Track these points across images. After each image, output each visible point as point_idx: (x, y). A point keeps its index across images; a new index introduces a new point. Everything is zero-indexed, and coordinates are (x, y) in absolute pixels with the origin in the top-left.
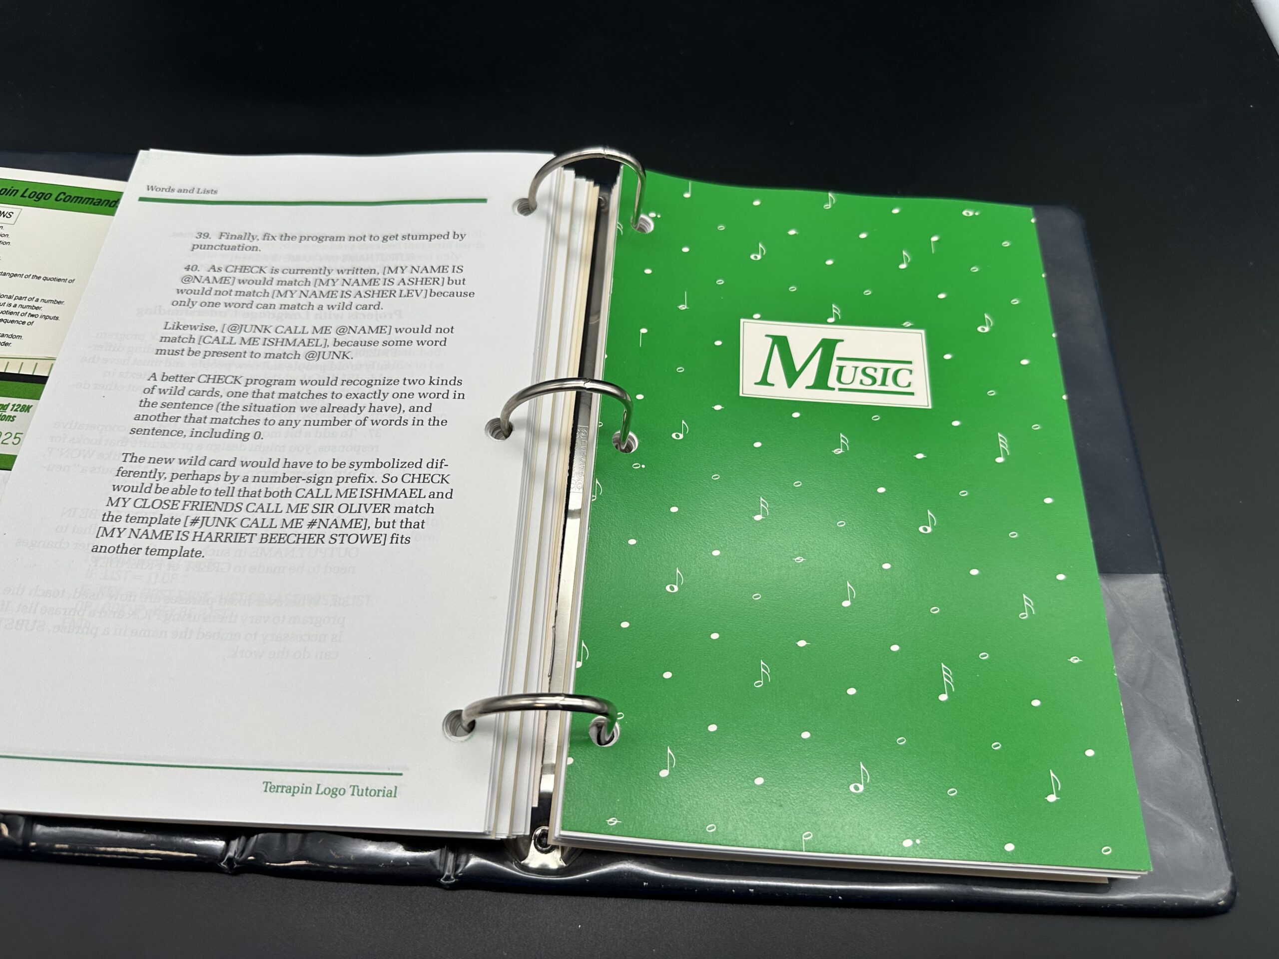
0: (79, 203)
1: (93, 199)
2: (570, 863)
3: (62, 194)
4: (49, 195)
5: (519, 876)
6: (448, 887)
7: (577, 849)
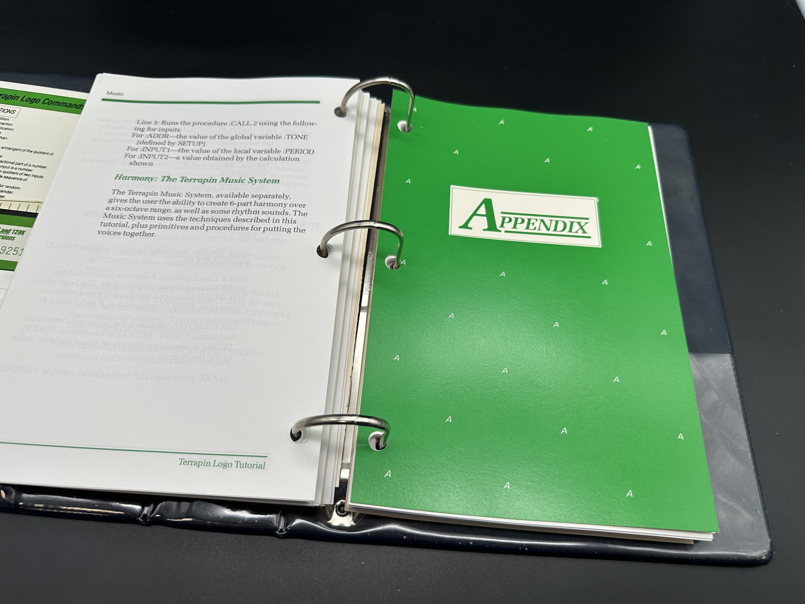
0: (57, 105)
1: (66, 103)
2: (358, 522)
3: (47, 100)
4: (39, 100)
5: (326, 530)
6: (281, 536)
7: (363, 514)
